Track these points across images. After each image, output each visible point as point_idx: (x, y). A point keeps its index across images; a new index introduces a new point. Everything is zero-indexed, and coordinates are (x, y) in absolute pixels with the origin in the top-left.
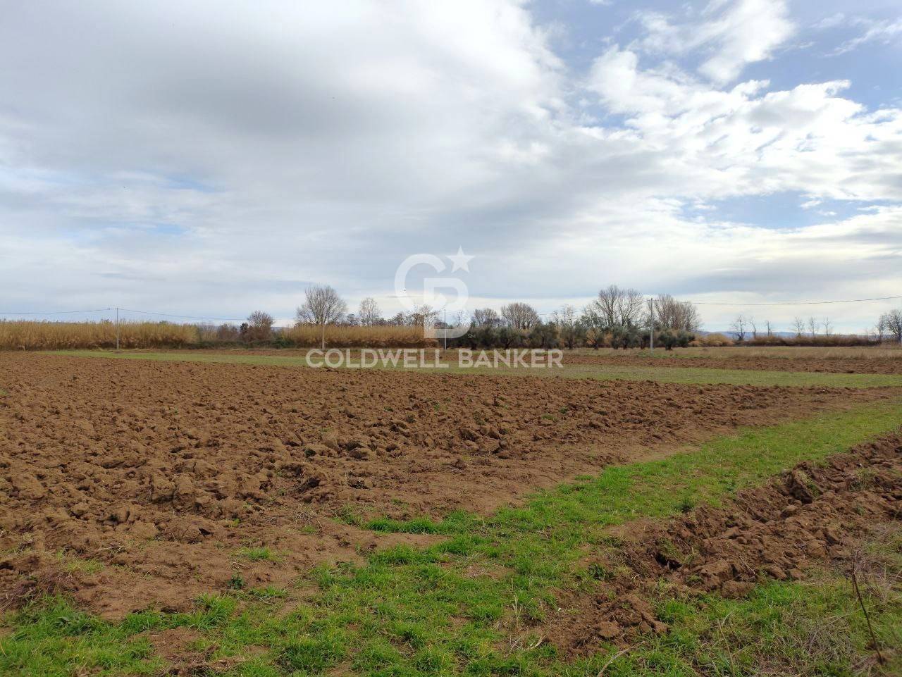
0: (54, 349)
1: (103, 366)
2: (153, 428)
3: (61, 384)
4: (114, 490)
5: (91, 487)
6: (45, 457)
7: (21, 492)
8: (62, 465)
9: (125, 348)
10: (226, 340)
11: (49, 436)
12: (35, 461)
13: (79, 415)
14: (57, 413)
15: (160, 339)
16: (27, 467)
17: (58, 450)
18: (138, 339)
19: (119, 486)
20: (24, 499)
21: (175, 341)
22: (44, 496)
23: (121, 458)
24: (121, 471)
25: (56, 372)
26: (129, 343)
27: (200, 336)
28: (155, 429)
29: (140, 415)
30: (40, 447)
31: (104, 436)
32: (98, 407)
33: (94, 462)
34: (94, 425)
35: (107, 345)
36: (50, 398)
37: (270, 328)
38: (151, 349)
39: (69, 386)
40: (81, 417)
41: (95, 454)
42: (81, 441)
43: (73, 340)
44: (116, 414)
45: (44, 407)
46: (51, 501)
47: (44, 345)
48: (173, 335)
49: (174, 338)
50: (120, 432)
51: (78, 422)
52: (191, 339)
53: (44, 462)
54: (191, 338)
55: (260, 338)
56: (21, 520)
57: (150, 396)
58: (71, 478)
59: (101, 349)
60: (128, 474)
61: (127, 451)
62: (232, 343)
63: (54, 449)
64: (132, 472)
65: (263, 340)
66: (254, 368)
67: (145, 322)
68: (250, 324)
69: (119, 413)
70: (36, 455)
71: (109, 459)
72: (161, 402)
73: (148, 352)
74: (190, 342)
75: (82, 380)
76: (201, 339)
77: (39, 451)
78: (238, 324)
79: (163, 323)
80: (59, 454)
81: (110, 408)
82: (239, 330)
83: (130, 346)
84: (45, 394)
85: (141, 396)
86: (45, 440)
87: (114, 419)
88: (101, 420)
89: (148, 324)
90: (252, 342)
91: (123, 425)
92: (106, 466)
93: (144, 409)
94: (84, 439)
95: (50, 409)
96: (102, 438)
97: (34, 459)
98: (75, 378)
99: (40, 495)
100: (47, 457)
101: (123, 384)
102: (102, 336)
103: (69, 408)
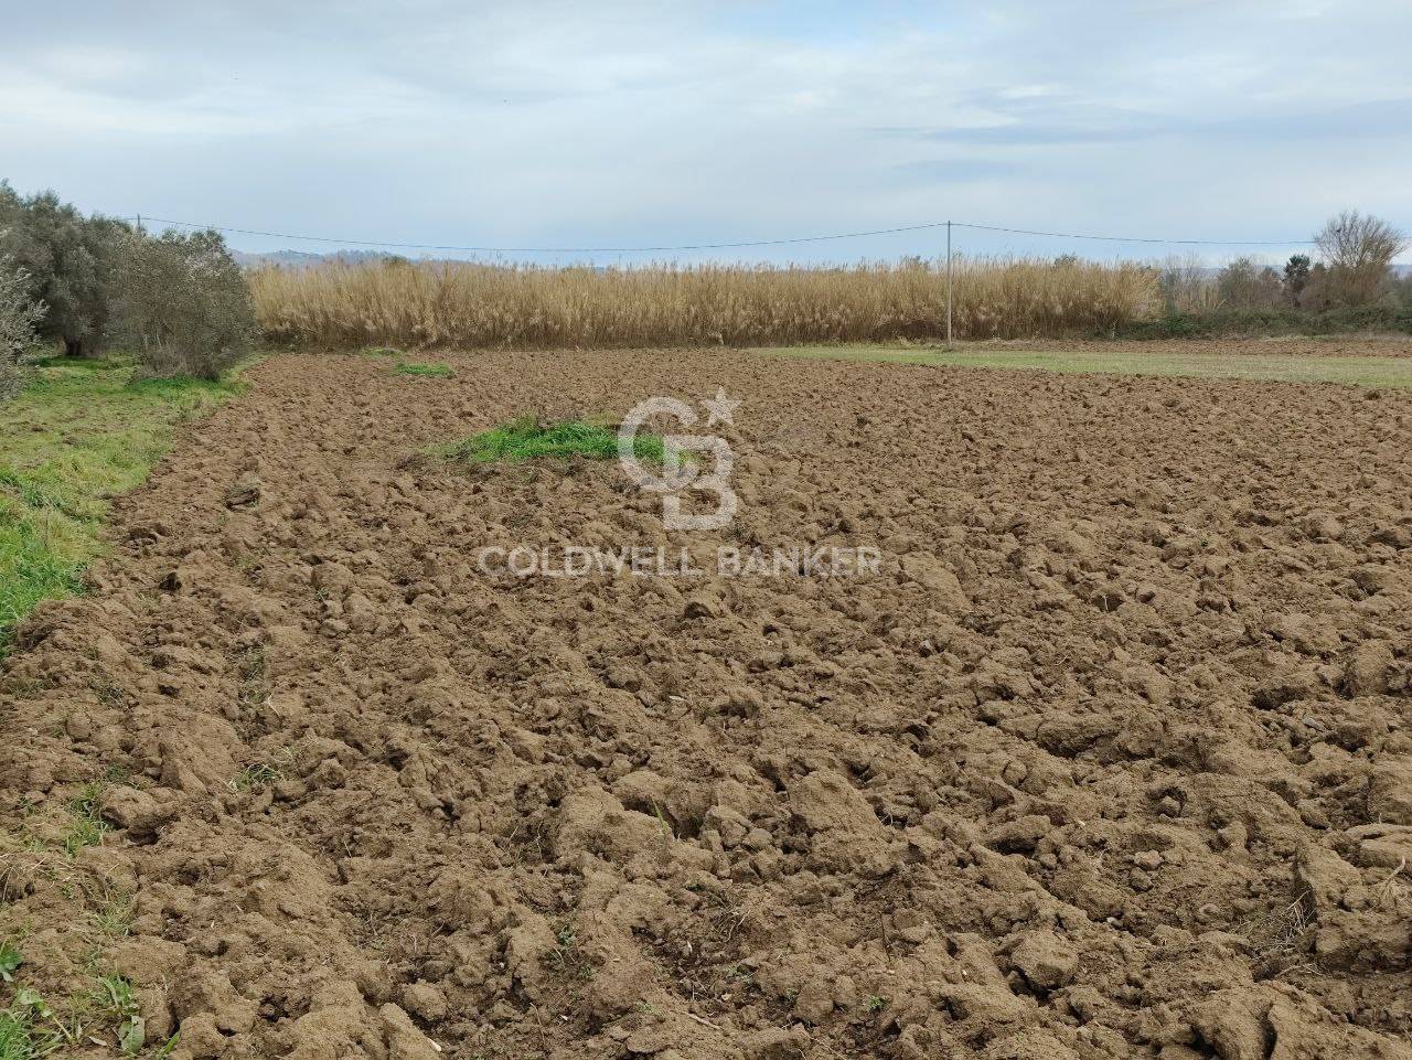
0: (790, 343)
1: (924, 387)
2: (1147, 599)
3: (830, 439)
4: (1137, 873)
5: (1042, 845)
6: (848, 687)
7: (817, 837)
8: (913, 729)
9: (964, 338)
10: (1245, 310)
11: (841, 609)
12: (821, 700)
13: (904, 538)
14: (845, 528)
15: (1059, 310)
16: (809, 728)
17: (884, 667)
18: (1001, 310)
19: (1152, 857)
20: (832, 873)
21: (1101, 315)
22: (894, 871)
23: (1099, 719)
24: (1126, 781)
25: (807, 403)
26: (976, 322)
27: (1171, 298)
28: (1157, 601)
29: (1085, 548)
30: (823, 645)
31: (1005, 617)
32: (951, 513)
33: (1008, 724)
34: (962, 576)
35: (920, 329)
36: (812, 479)
37: (1385, 270)
38: (1034, 341)
39: (850, 445)
40: (911, 548)
41: (1005, 693)
42: (943, 637)
43: (836, 316)
44: (1010, 543)
45: (803, 508)
46: (926, 894)
47: (768, 330)
48: (1094, 297)
49: (1097, 306)
50: (1045, 607)
51: (912, 564)
52: (1144, 308)
53: (848, 706)
54: (1145, 304)
55: (1353, 301)
56: (846, 983)
57: (1086, 482)
58: (962, 793)
59: (904, 341)
60: (1155, 797)
61: (1107, 688)
62: (1266, 320)
63: (868, 657)
64: (1169, 791)
65: (1362, 308)
66: (1373, 396)
67: (1016, 261)
68: (1320, 257)
69: (1016, 536)
70: (824, 677)
71: (1061, 717)
72: (1128, 504)
73: (1028, 348)
74: (1140, 317)
75: (880, 428)
76: (1170, 307)
77: (830, 667)
78: (1280, 260)
79: (1066, 263)
80: (887, 677)
81: (988, 518)
82: (1283, 274)
83: (978, 331)
84: (795, 465)
85: (1061, 482)
86: (832, 621)
87: (1015, 560)
88: (975, 560)
89: (1022, 267)
90: (1329, 313)
91: (1048, 581)
92: (1055, 745)
93: (1091, 527)
94: (948, 628)
95: (821, 515)
96: (999, 624)
97: (820, 693)
98: (862, 422)
99: (883, 862)
100: (857, 690)
101: (992, 442)
102: (905, 304)
103: (871, 514)
